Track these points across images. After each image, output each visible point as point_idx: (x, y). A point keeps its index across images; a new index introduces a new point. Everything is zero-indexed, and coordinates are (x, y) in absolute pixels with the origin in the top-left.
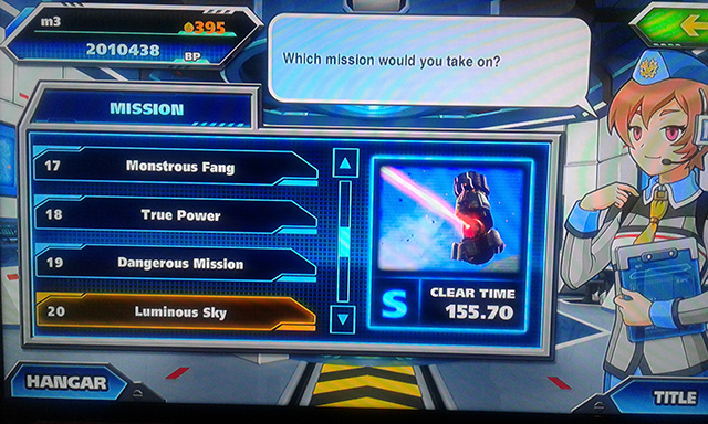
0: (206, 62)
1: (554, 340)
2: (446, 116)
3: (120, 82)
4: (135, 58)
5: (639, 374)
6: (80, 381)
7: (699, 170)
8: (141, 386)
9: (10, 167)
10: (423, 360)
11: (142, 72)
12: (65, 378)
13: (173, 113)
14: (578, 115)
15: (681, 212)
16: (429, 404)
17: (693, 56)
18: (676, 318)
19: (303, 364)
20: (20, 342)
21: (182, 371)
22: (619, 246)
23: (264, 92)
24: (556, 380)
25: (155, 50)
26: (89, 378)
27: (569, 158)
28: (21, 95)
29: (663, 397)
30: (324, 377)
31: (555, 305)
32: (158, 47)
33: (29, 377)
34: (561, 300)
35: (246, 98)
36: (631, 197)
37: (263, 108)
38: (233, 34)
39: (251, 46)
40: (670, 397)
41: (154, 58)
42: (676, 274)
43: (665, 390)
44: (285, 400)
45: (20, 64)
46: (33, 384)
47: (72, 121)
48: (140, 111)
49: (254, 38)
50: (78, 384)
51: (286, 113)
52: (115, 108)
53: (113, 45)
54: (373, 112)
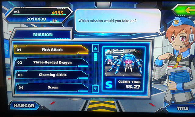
0: (58, 22)
1: (151, 94)
2: (122, 36)
3: (36, 28)
4: (39, 21)
5: (173, 102)
6: (28, 105)
7: (190, 49)
8: (43, 106)
9: (7, 50)
10: (117, 99)
11: (41, 25)
12: (24, 104)
13: (50, 36)
14: (157, 35)
15: (185, 60)
16: (118, 110)
17: (189, 18)
18: (183, 88)
19: (85, 100)
20: (12, 95)
21: (54, 102)
22: (168, 69)
23: (74, 30)
24: (151, 104)
25: (45, 19)
26: (30, 105)
27: (155, 46)
28: (10, 31)
29: (179, 108)
30: (91, 104)
31: (151, 85)
32: (45, 18)
33: (14, 104)
34: (153, 83)
35: (69, 32)
36: (171, 56)
37: (74, 34)
38: (65, 15)
39: (70, 18)
40: (181, 108)
41: (45, 21)
42: (183, 76)
43: (180, 106)
44: (81, 110)
45: (9, 23)
46: (16, 106)
47: (24, 38)
48: (41, 35)
49: (71, 15)
50: (27, 106)
51: (80, 35)
52: (35, 34)
53: (34, 18)
54: (103, 35)
